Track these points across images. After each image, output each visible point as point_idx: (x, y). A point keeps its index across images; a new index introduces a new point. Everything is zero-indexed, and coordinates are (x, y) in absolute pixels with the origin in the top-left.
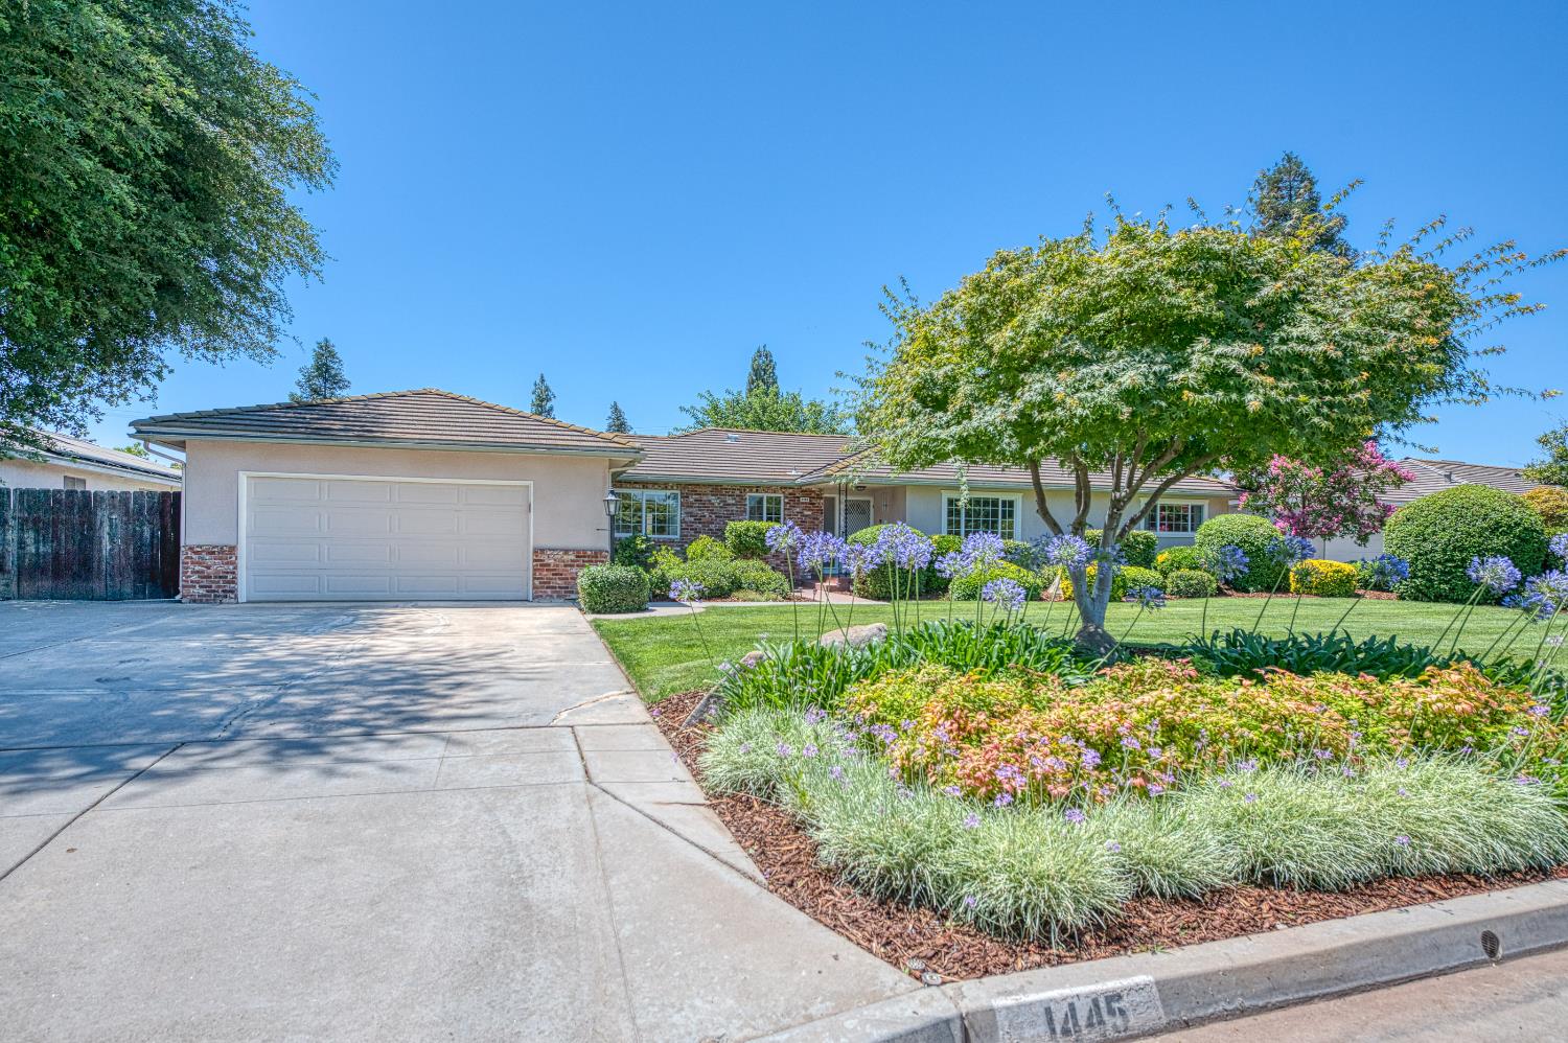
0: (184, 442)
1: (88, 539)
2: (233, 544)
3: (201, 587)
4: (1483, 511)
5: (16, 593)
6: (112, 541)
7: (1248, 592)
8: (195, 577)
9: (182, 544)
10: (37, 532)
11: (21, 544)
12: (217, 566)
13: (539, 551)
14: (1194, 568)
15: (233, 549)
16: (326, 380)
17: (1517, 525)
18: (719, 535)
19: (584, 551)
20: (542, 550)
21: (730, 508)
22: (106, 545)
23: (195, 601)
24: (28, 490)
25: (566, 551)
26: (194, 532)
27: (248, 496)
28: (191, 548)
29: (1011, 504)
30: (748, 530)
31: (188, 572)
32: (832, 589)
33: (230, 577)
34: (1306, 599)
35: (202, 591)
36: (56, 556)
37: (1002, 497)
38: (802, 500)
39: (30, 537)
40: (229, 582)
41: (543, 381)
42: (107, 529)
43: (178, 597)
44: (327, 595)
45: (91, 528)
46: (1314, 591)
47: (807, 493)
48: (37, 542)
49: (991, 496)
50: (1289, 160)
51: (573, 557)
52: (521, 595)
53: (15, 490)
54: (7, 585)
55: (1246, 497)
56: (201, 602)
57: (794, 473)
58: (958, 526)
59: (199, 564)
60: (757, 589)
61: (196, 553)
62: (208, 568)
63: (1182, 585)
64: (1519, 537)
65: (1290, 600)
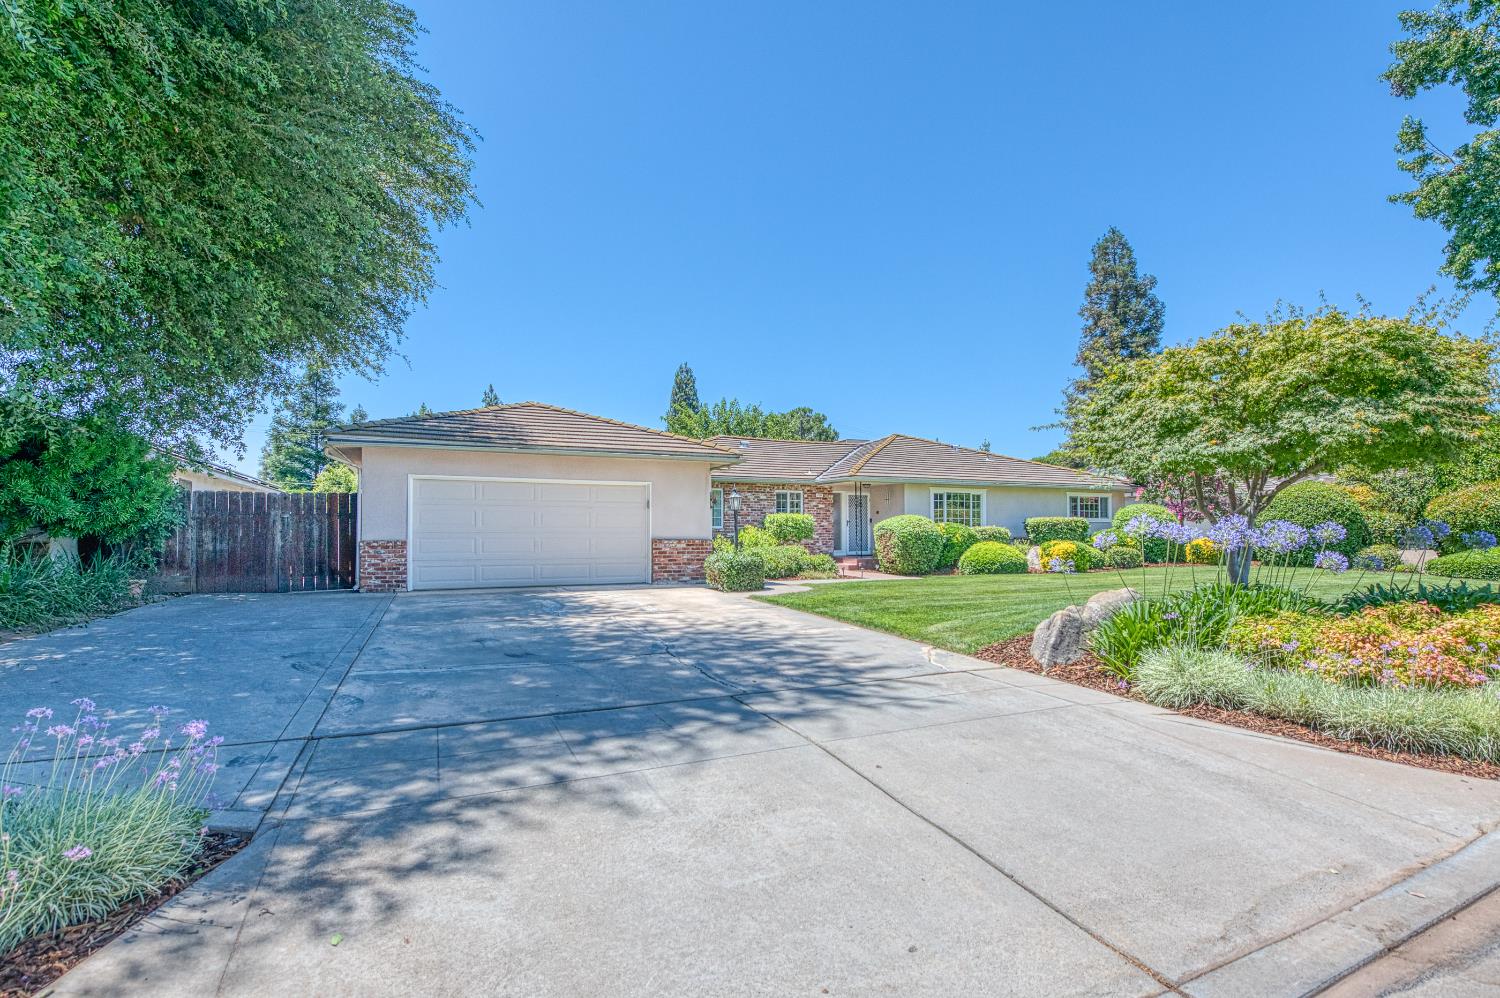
0: (360, 449)
1: (263, 538)
2: (403, 538)
3: (377, 578)
4: (1324, 500)
5: (195, 589)
6: (283, 538)
7: (1156, 562)
8: (371, 570)
9: (358, 540)
10: (215, 530)
11: (200, 543)
12: (390, 559)
13: (654, 541)
14: (1122, 546)
15: (404, 543)
16: (317, 389)
17: (1347, 510)
18: (762, 525)
19: (694, 540)
20: (660, 540)
21: (762, 503)
22: (279, 542)
23: (371, 591)
24: (206, 492)
25: (679, 541)
26: (369, 531)
27: (414, 497)
28: (368, 544)
29: (979, 497)
30: (787, 521)
31: (365, 564)
32: (851, 568)
33: (402, 568)
34: (1199, 568)
35: (378, 582)
36: (232, 553)
37: (973, 492)
38: (817, 495)
39: (207, 535)
40: (401, 573)
41: (492, 391)
42: (280, 528)
43: (356, 588)
44: (481, 582)
45: (266, 526)
46: (1206, 561)
47: (820, 489)
48: (214, 539)
49: (964, 491)
50: (1114, 233)
51: (684, 546)
52: (642, 580)
53: (195, 492)
54: (186, 580)
55: (1141, 491)
56: (377, 591)
57: (810, 473)
58: (941, 515)
59: (374, 557)
60: (815, 569)
61: (373, 547)
62: (383, 561)
63: (1118, 558)
64: (1349, 519)
65: (1187, 569)
